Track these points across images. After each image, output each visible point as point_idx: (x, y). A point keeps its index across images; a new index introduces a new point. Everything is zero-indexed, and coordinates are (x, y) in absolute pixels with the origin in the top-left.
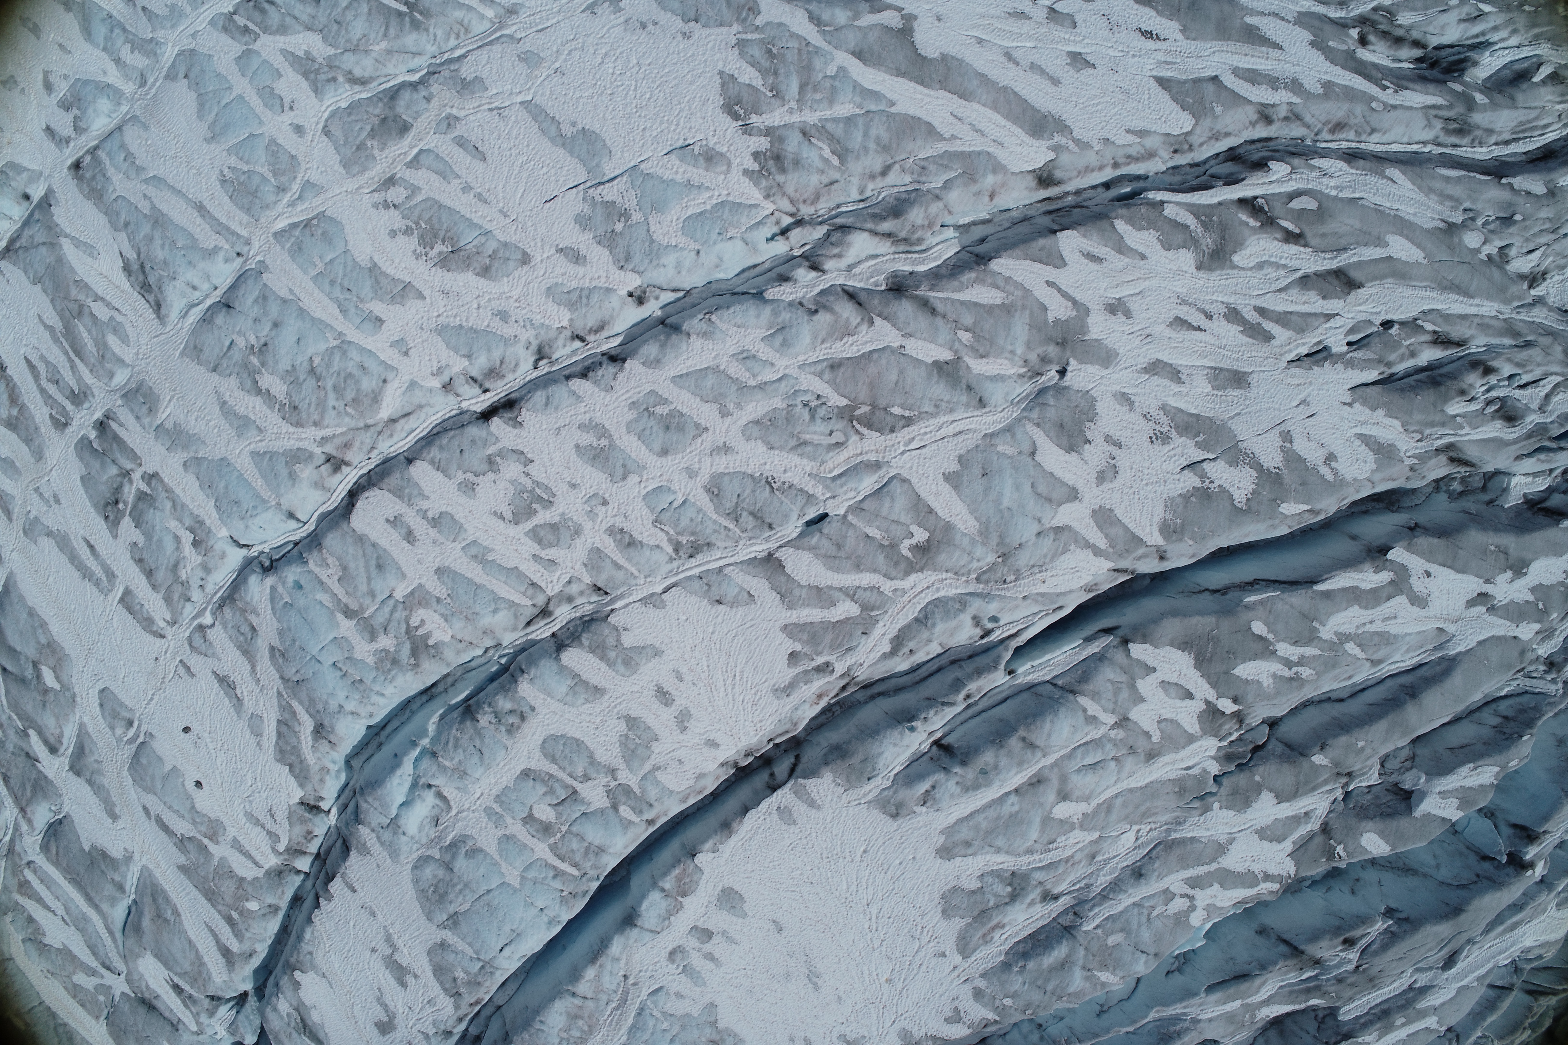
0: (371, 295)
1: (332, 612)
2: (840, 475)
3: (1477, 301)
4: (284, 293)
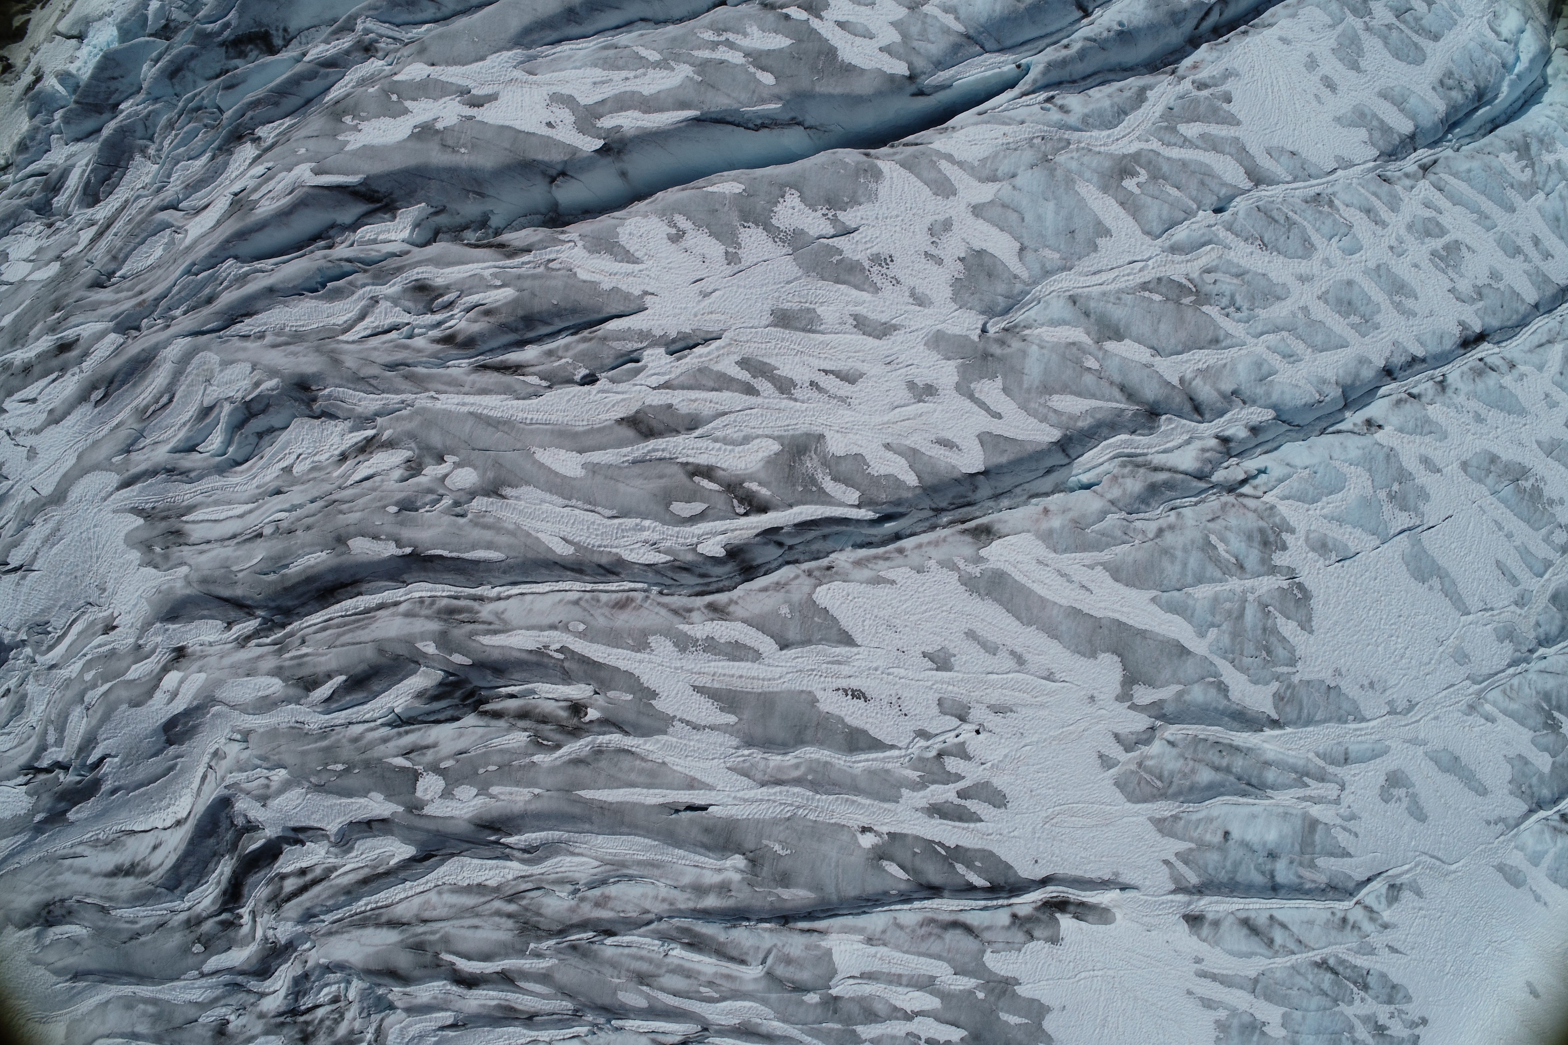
2: (1205, 244)
3: (464, 410)
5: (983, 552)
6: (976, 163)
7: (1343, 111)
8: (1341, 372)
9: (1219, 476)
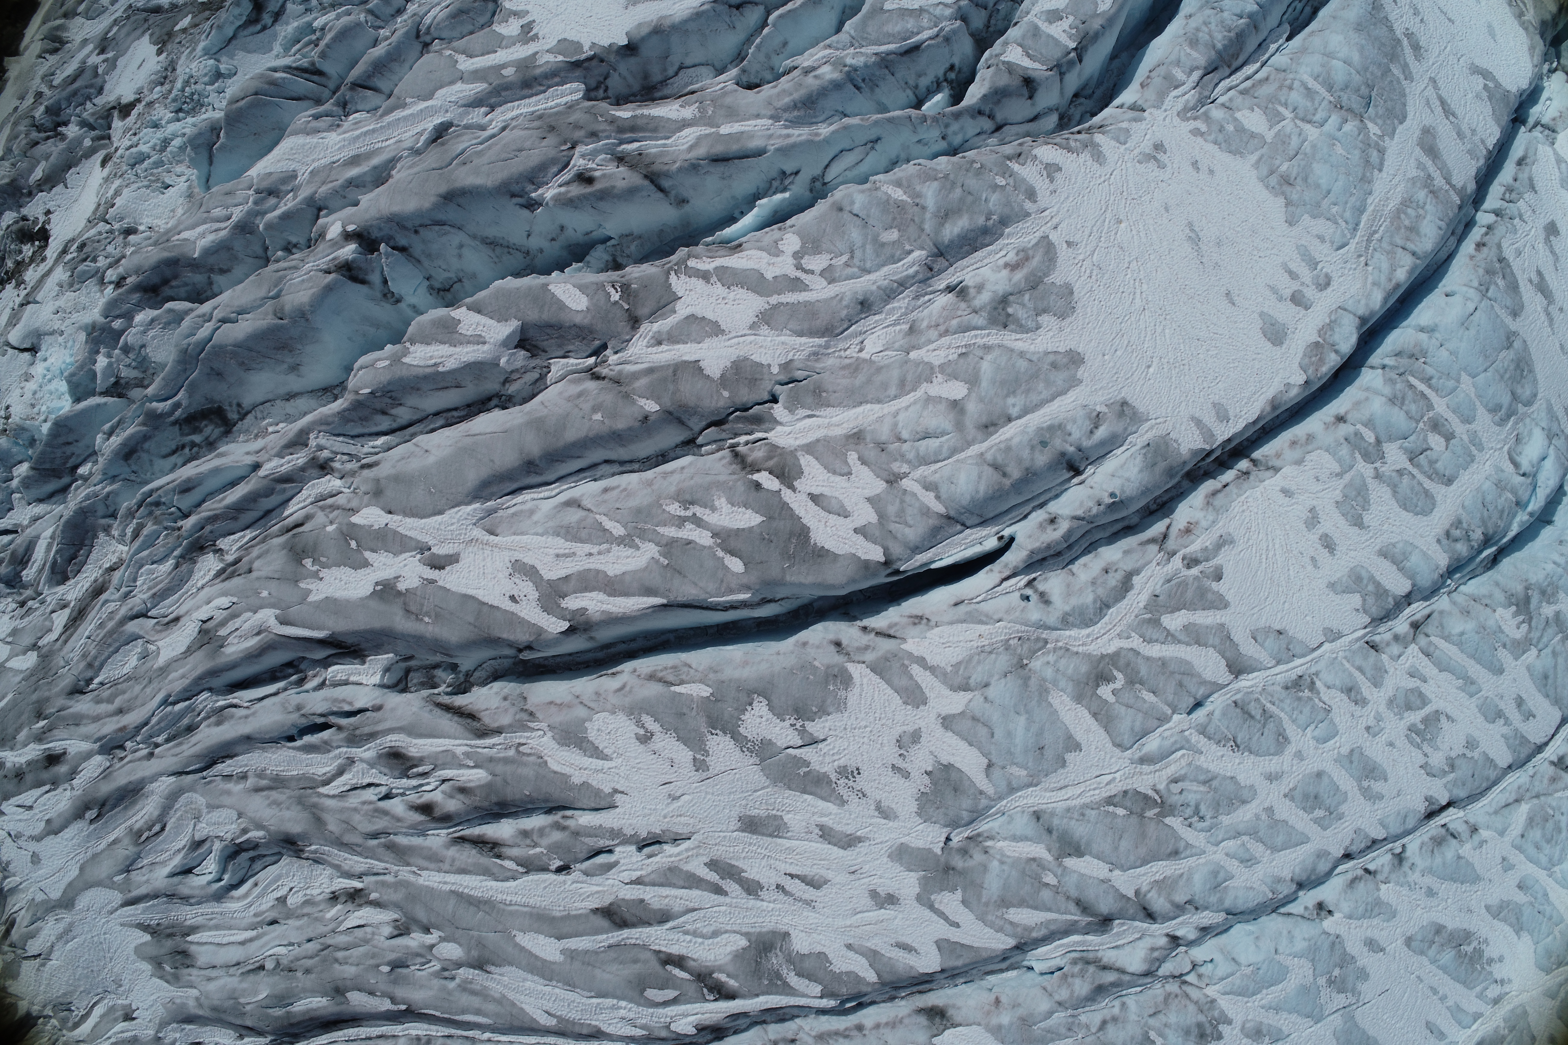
0: (1523, 909)
3: (446, 888)
6: (949, 669)
9: (1167, 968)
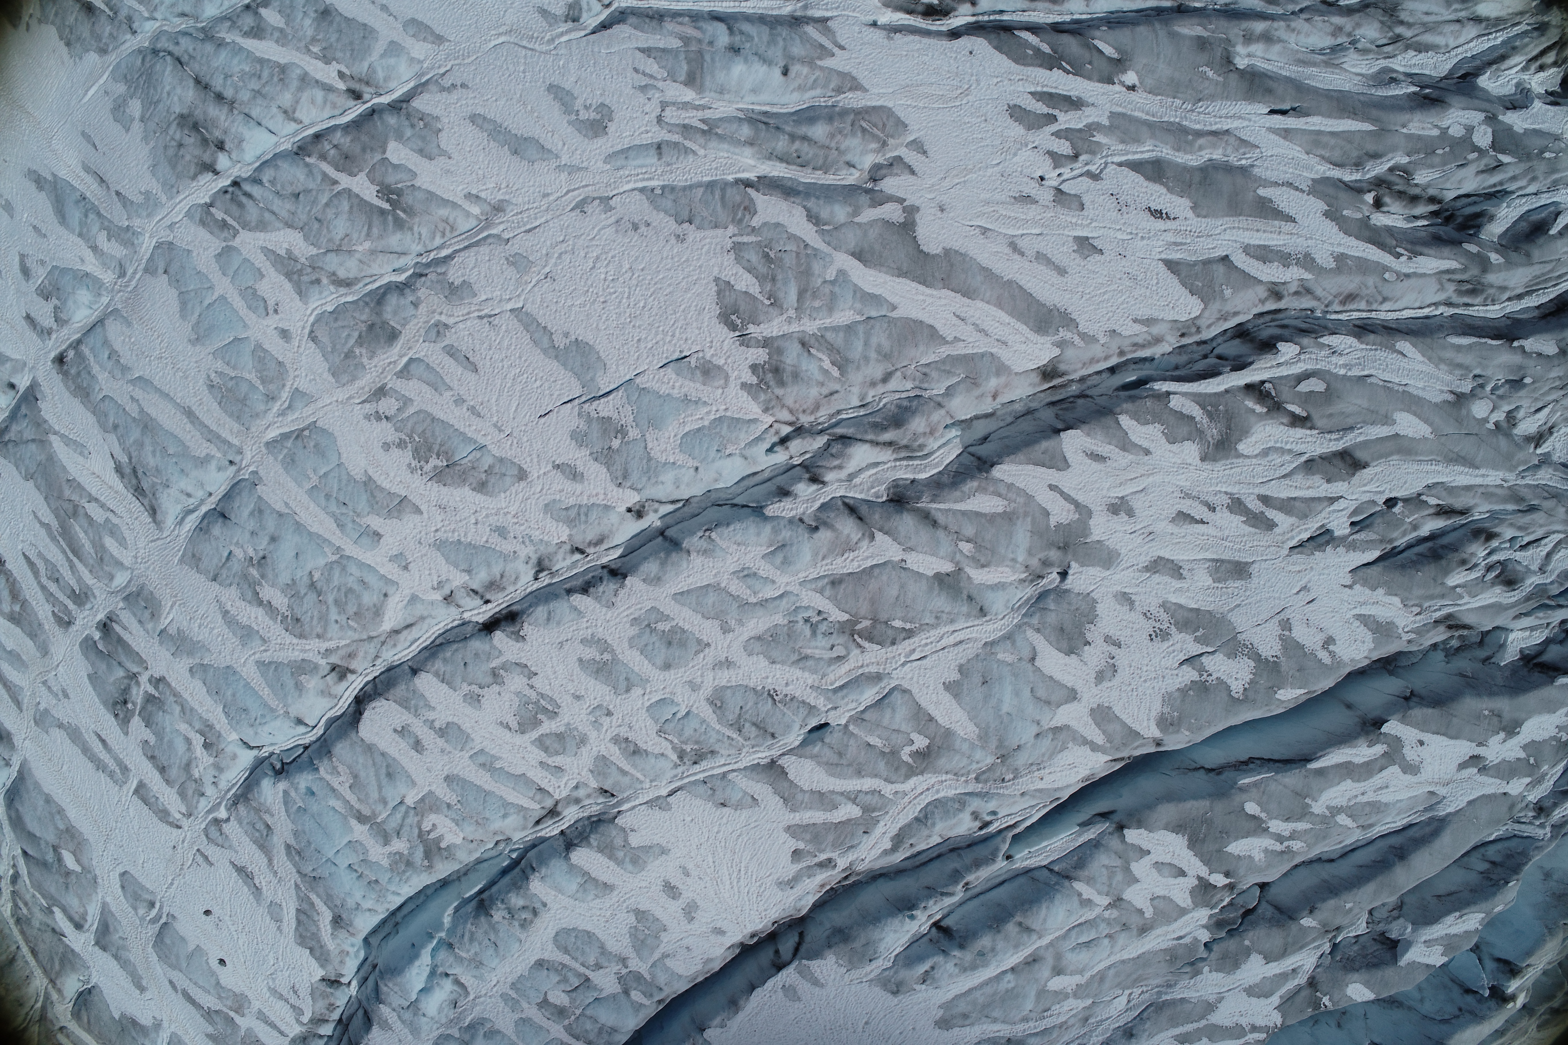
0: (367, 509)
1: (345, 818)
2: (842, 687)
3: (1482, 471)
4: (279, 506)
5: (1056, 352)
7: (657, 862)
8: (685, 564)
